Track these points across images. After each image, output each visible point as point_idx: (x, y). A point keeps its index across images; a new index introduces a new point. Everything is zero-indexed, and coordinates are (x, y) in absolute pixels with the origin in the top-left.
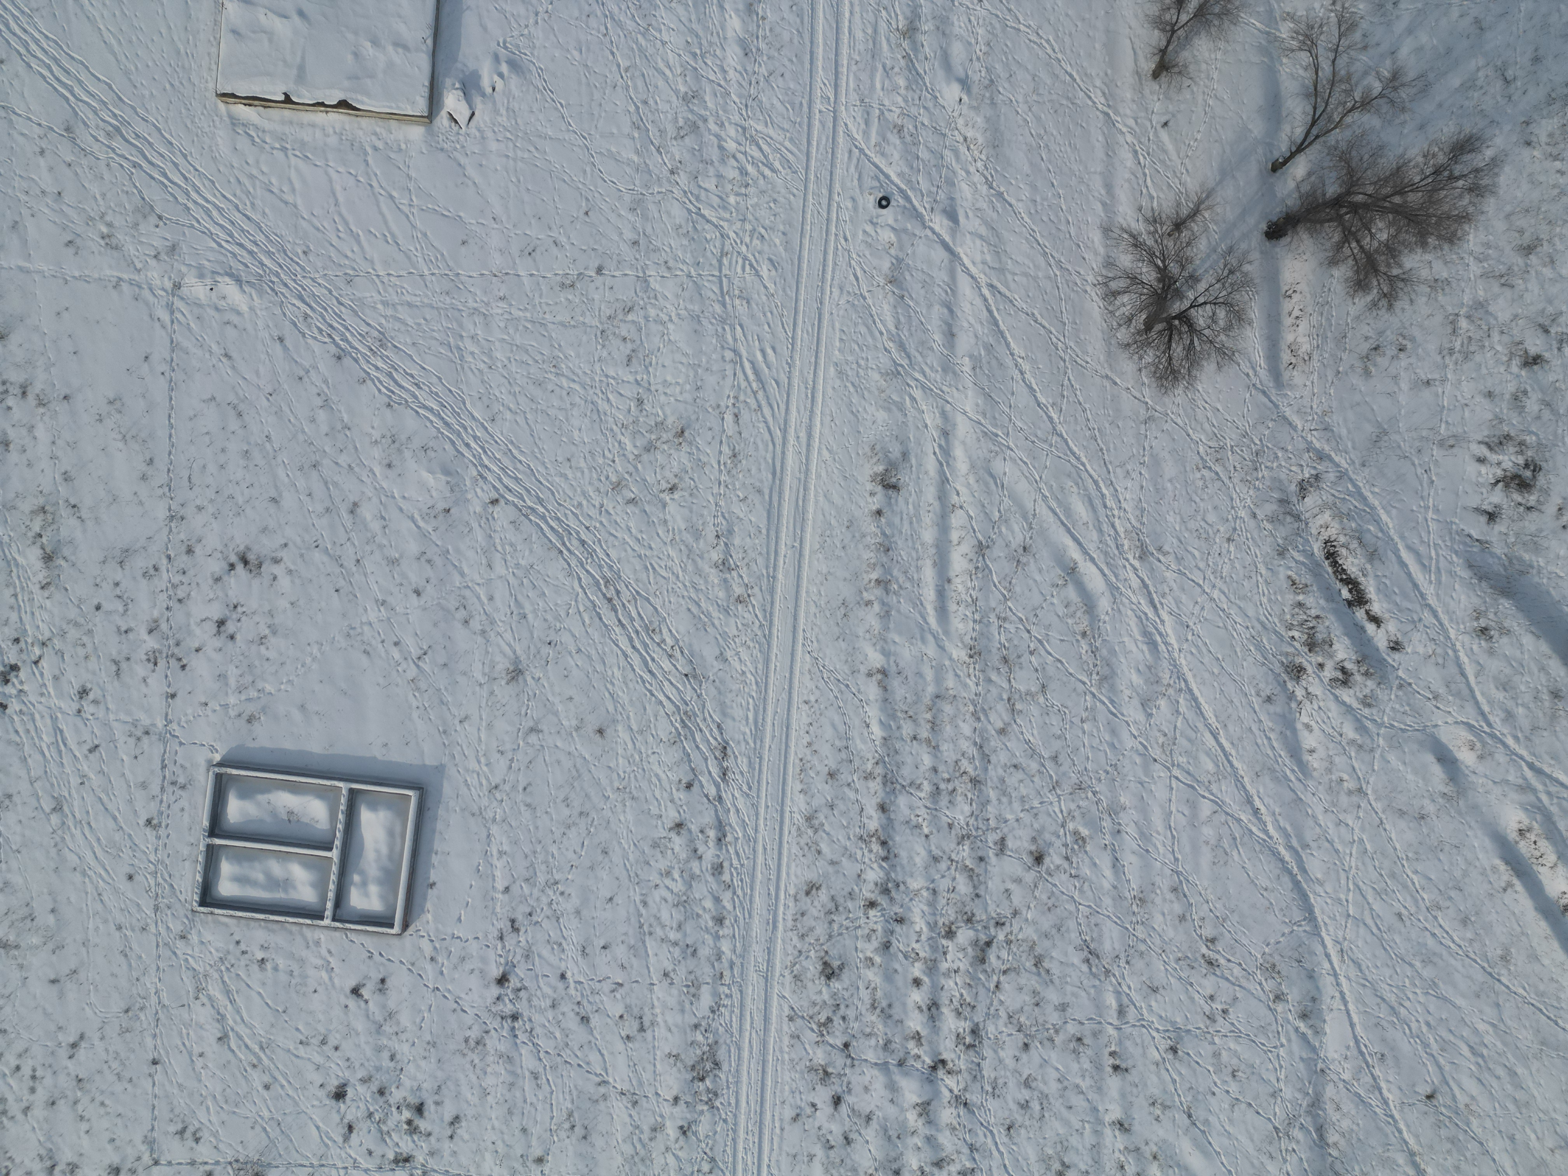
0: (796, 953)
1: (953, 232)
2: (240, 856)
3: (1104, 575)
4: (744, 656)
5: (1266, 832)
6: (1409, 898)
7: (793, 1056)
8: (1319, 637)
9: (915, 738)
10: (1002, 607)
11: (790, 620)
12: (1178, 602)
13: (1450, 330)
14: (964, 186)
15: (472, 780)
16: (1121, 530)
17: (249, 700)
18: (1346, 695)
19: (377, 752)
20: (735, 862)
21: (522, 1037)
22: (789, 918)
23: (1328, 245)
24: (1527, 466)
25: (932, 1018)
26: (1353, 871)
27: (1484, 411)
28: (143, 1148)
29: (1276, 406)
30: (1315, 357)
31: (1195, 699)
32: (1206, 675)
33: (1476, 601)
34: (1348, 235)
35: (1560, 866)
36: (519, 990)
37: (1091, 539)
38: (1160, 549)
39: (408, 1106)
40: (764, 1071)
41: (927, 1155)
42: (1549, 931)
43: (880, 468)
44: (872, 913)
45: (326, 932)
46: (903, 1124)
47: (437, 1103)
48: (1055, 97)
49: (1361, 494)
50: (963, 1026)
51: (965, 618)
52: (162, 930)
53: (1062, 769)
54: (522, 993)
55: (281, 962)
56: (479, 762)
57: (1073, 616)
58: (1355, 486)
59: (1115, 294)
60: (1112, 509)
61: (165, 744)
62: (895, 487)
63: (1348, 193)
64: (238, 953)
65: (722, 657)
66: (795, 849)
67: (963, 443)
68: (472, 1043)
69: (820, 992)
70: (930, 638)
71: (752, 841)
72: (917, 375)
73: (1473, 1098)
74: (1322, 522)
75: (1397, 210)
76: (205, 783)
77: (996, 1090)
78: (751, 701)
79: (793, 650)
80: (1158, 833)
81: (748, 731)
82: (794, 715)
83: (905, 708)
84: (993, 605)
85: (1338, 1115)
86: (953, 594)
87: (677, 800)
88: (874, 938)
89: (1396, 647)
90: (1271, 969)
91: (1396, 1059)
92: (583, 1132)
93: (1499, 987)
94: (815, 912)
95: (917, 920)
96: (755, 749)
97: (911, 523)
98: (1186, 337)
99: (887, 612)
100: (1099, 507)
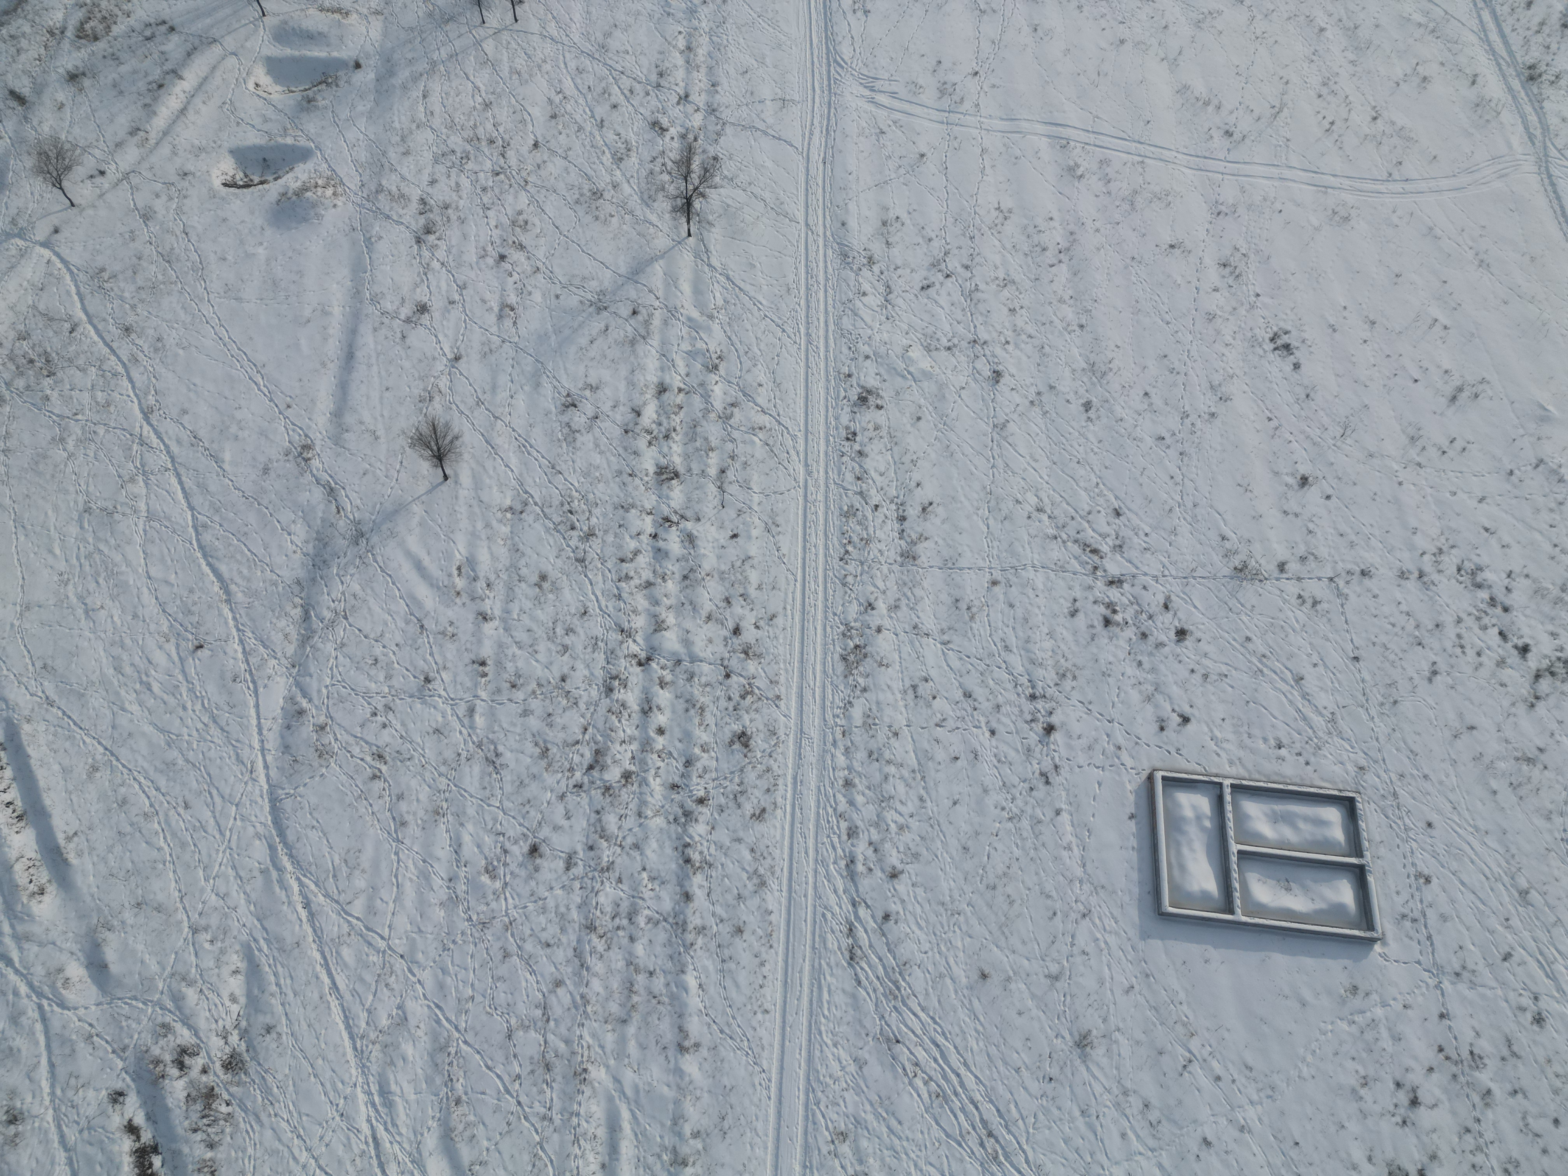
0: (774, 755)
2: (1326, 845)
4: (835, 1066)
5: (301, 884)
6: (173, 823)
7: (776, 667)
8: (199, 1106)
9: (651, 974)
10: (546, 1134)
11: (785, 1111)
12: (348, 1146)
15: (1109, 923)
17: (1362, 1012)
18: (184, 1036)
19: (1214, 953)
20: (835, 840)
21: (1024, 680)
22: (781, 787)
25: (648, 701)
26: (222, 849)
28: (1346, 591)
31: (348, 1027)
32: (331, 1056)
35: (14, 859)
36: (1032, 721)
39: (1118, 624)
40: (802, 653)
41: (658, 591)
42: (44, 795)
44: (702, 793)
45: (1225, 773)
46: (678, 615)
47: (1092, 626)
50: (620, 695)
51: (589, 1117)
52: (1383, 774)
53: (499, 944)
54: (1029, 718)
55: (1262, 746)
56: (1106, 943)
57: (468, 1125)
61: (1435, 964)
64: (1304, 753)
65: (860, 1063)
66: (777, 853)
68: (1068, 675)
69: (751, 721)
70: (629, 1092)
71: (820, 861)
73: (160, 648)
76: (1383, 921)
77: (595, 643)
78: (826, 1012)
79: (781, 1074)
80: (411, 880)
81: (828, 978)
82: (779, 996)
83: (660, 1007)
84: (556, 1136)
85: (288, 630)
86: (600, 1149)
87: (898, 903)
88: (700, 770)
89: (117, 1097)
90: (323, 753)
91: (222, 678)
92: (959, 604)
93: (108, 743)
94: (756, 792)
95: (658, 788)
96: (820, 958)
99: (675, 1124)
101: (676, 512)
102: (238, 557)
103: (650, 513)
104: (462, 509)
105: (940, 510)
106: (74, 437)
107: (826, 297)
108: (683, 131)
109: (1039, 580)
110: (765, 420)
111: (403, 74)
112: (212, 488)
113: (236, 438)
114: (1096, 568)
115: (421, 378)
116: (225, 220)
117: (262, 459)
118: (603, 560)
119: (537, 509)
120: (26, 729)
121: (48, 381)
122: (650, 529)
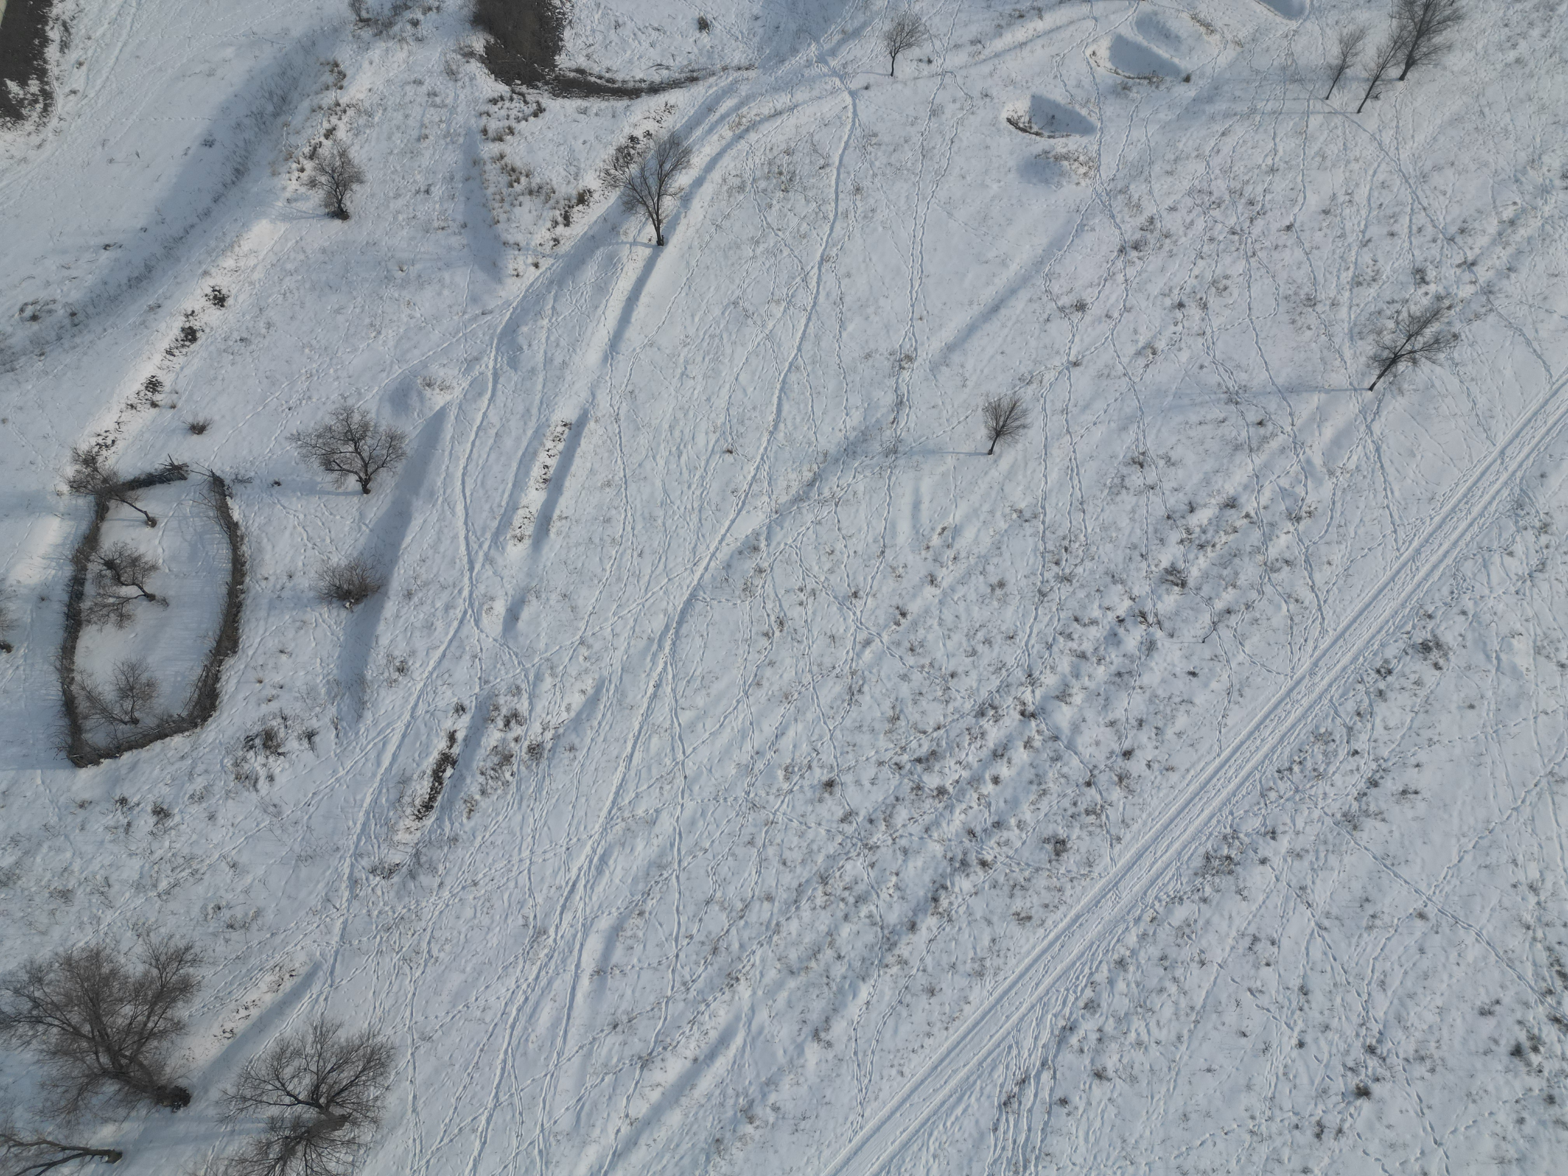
0: (1075, 882)
3: (582, 945)
5: (665, 669)
6: (625, 560)
7: (1138, 812)
8: (496, 760)
9: (839, 957)
10: (677, 996)
12: (555, 873)
13: (177, 888)
16: (535, 969)
18: (523, 706)
20: (1072, 998)
21: (1375, 1028)
22: (1059, 914)
23: (165, 1044)
24: (251, 747)
25: (1005, 747)
26: (638, 601)
27: (229, 811)
29: (337, 953)
30: (272, 963)
31: (617, 793)
32: (592, 803)
33: (383, 692)
34: (144, 1036)
35: (523, 504)
36: (1351, 1069)
37: (561, 985)
38: (526, 925)
39: (1528, 1064)
40: (1172, 821)
41: (1086, 668)
46: (1087, 700)
47: (1496, 1042)
49: (363, 830)
50: (986, 723)
51: (714, 1015)
53: (753, 830)
54: (1351, 1064)
57: (634, 936)
58: (359, 839)
60: (525, 992)
63: (105, 1073)
66: (1012, 962)
68: (1428, 1063)
69: (1079, 838)
70: (754, 1027)
71: (1043, 1002)
73: (707, 433)
74: (407, 836)
75: (95, 1018)
77: (1000, 667)
78: (949, 1124)
79: (874, 1133)
80: (732, 729)
81: (973, 1099)
82: (921, 1073)
83: (826, 988)
84: (681, 1005)
85: (792, 483)
86: (703, 1045)
87: (1084, 1100)
88: (1003, 839)
89: (460, 709)
90: (747, 589)
91: (727, 484)
92: (1367, 905)
93: (629, 473)
94: (1035, 899)
95: (958, 822)
96: (979, 1077)
97: (678, 1146)
98: (330, 1081)
99: (767, 1084)
100: (531, 1003)
101: (1156, 615)
102: (802, 406)
103: (1133, 599)
104: (983, 485)
105: (1421, 807)
106: (766, 246)
107: (1466, 530)
108: (1443, 293)
109: (1473, 952)
110: (1308, 597)
111: (1221, 106)
112: (823, 344)
113: (867, 318)
114: (1550, 992)
115: (1035, 362)
116: (987, 147)
117: (872, 346)
118: (1060, 607)
119: (1041, 527)
120: (591, 425)
121: (781, 194)
122: (1121, 612)
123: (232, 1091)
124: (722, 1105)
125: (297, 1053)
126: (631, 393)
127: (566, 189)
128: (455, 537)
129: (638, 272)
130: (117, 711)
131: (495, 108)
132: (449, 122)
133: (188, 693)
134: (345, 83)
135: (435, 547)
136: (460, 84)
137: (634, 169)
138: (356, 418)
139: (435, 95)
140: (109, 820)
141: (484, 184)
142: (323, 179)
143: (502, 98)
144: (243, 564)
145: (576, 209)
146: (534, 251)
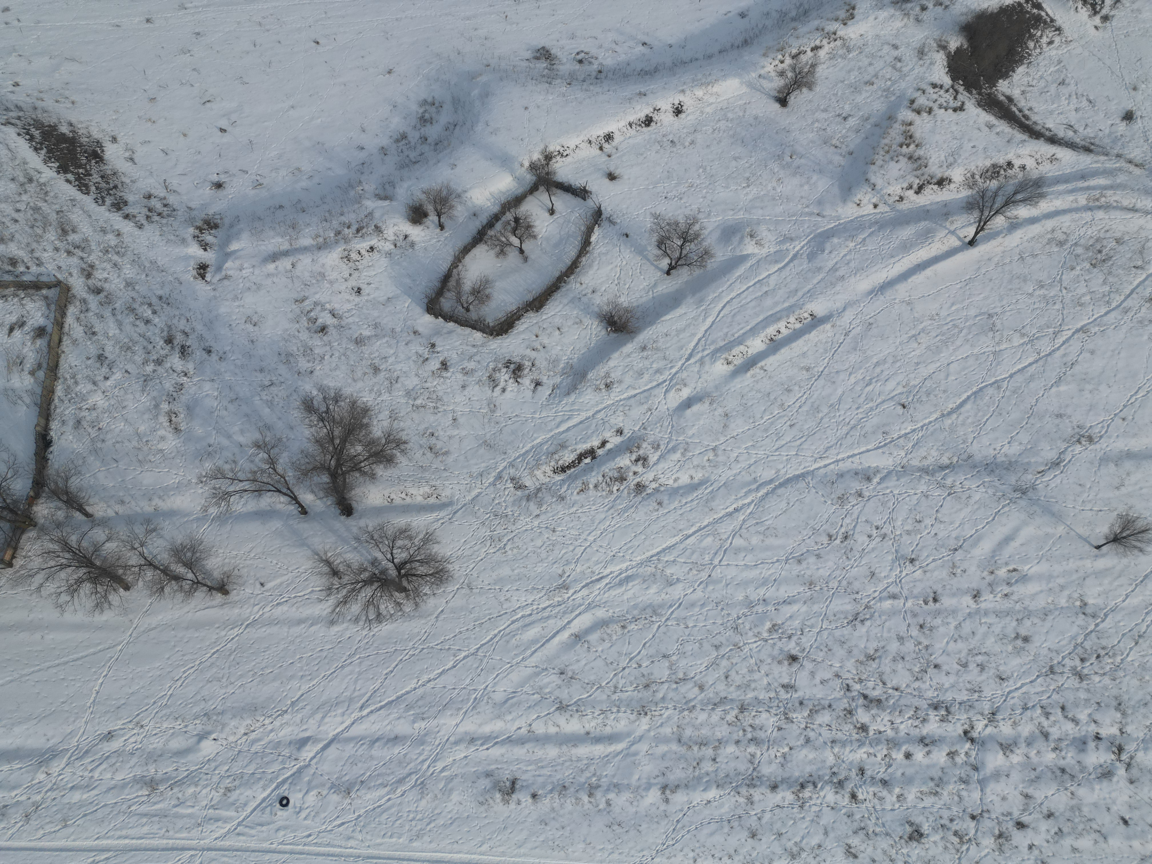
1: (316, 741)
3: (580, 614)
5: (749, 504)
6: (779, 421)
8: (616, 475)
9: (714, 760)
10: (606, 690)
12: (597, 563)
13: (422, 409)
14: (281, 734)
16: (547, 603)
18: (653, 458)
23: (361, 479)
24: (507, 367)
25: (934, 742)
26: (767, 452)
27: (473, 391)
29: (465, 505)
30: (434, 483)
31: (664, 550)
32: (647, 543)
33: (589, 390)
34: (356, 468)
35: (747, 344)
37: (554, 624)
38: (561, 576)
42: (787, 348)
43: (498, 796)
44: (860, 797)
46: (1022, 765)
48: (227, 665)
49: (524, 454)
50: (933, 716)
51: (616, 719)
53: (724, 642)
57: (610, 635)
58: (518, 457)
59: (379, 615)
60: (533, 610)
62: (513, 783)
63: (329, 469)
67: (480, 725)
70: (634, 748)
72: (425, 767)
73: (898, 384)
74: (542, 476)
75: (344, 440)
77: (976, 690)
80: (761, 573)
83: (691, 768)
84: (605, 697)
85: (930, 458)
86: (598, 730)
88: (880, 794)
89: (620, 432)
90: (842, 499)
91: (884, 425)
93: (826, 371)
94: (870, 850)
95: (858, 756)
97: (542, 767)
98: (413, 565)
99: (616, 786)
100: (531, 619)
101: (1132, 758)
102: (980, 414)
103: (1122, 733)
104: (1072, 565)
106: (1046, 292)
112: (1032, 385)
113: (1081, 390)
117: (1069, 411)
118: (1058, 690)
119: (1092, 627)
120: (828, 326)
121: (1087, 265)
122: (1104, 732)
123: (370, 529)
124: (582, 771)
125: (410, 538)
126: (870, 324)
127: (935, 170)
128: (694, 335)
129: (940, 252)
130: (464, 298)
131: (932, 91)
132: (894, 82)
133: (501, 315)
134: (850, 23)
135: (679, 332)
136: (921, 62)
137: (994, 184)
138: (697, 227)
139: (900, 61)
140: (421, 350)
141: (885, 134)
142: (790, 74)
143: (941, 87)
144: (576, 267)
145: (932, 186)
146: (882, 196)
